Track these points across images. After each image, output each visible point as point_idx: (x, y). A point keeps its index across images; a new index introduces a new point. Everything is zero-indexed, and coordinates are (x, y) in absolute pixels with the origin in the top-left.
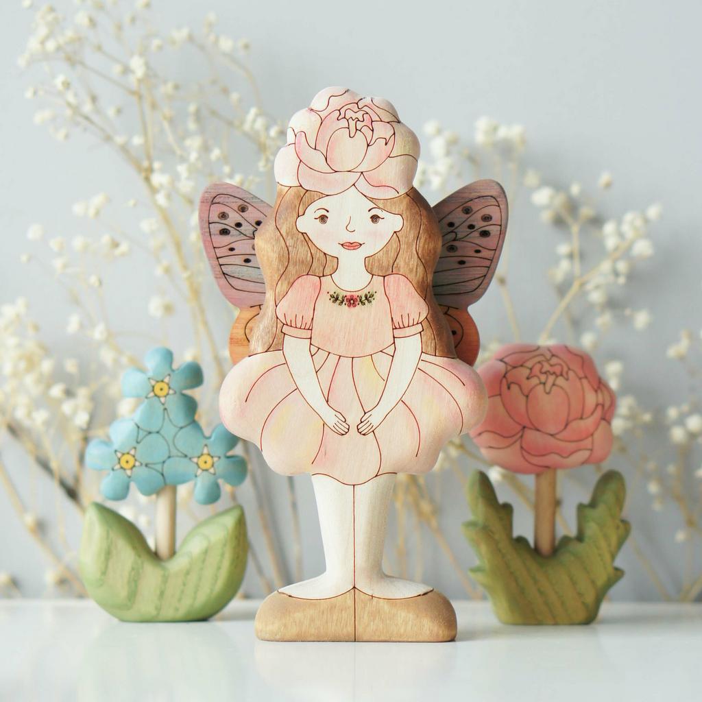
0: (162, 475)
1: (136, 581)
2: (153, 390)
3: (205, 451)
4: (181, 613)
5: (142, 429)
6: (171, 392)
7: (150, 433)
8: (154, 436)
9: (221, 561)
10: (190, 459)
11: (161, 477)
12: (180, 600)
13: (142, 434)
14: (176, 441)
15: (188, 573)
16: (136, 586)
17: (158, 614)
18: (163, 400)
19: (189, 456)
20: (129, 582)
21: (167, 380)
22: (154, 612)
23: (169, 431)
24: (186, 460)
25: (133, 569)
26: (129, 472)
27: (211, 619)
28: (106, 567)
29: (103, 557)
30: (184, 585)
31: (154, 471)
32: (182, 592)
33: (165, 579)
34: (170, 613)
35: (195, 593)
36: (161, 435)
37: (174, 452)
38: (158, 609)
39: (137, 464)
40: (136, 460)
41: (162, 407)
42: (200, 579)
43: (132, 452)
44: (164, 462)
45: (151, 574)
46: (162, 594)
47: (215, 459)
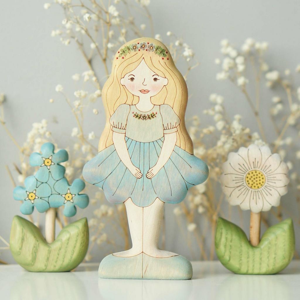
0: (48, 203)
1: (35, 253)
2: (44, 163)
3: (69, 192)
4: (57, 268)
5: (39, 181)
6: (53, 164)
7: (43, 183)
8: (44, 184)
9: (76, 244)
10: (61, 195)
11: (48, 204)
12: (56, 262)
13: (39, 183)
14: (54, 187)
15: (60, 249)
16: (36, 255)
17: (46, 268)
18: (49, 167)
19: (61, 194)
20: (32, 253)
21: (50, 158)
22: (44, 268)
23: (52, 182)
24: (60, 196)
25: (34, 247)
26: (32, 201)
27: (71, 271)
28: (22, 246)
29: (20, 241)
30: (58, 254)
31: (44, 201)
32: (58, 258)
33: (50, 252)
34: (51, 268)
35: (64, 259)
36: (47, 184)
37: (54, 192)
38: (46, 266)
39: (37, 197)
40: (36, 196)
41: (48, 171)
42: (66, 252)
43: (34, 192)
44: (49, 197)
45: (43, 250)
46: (48, 259)
47: (73, 196)
